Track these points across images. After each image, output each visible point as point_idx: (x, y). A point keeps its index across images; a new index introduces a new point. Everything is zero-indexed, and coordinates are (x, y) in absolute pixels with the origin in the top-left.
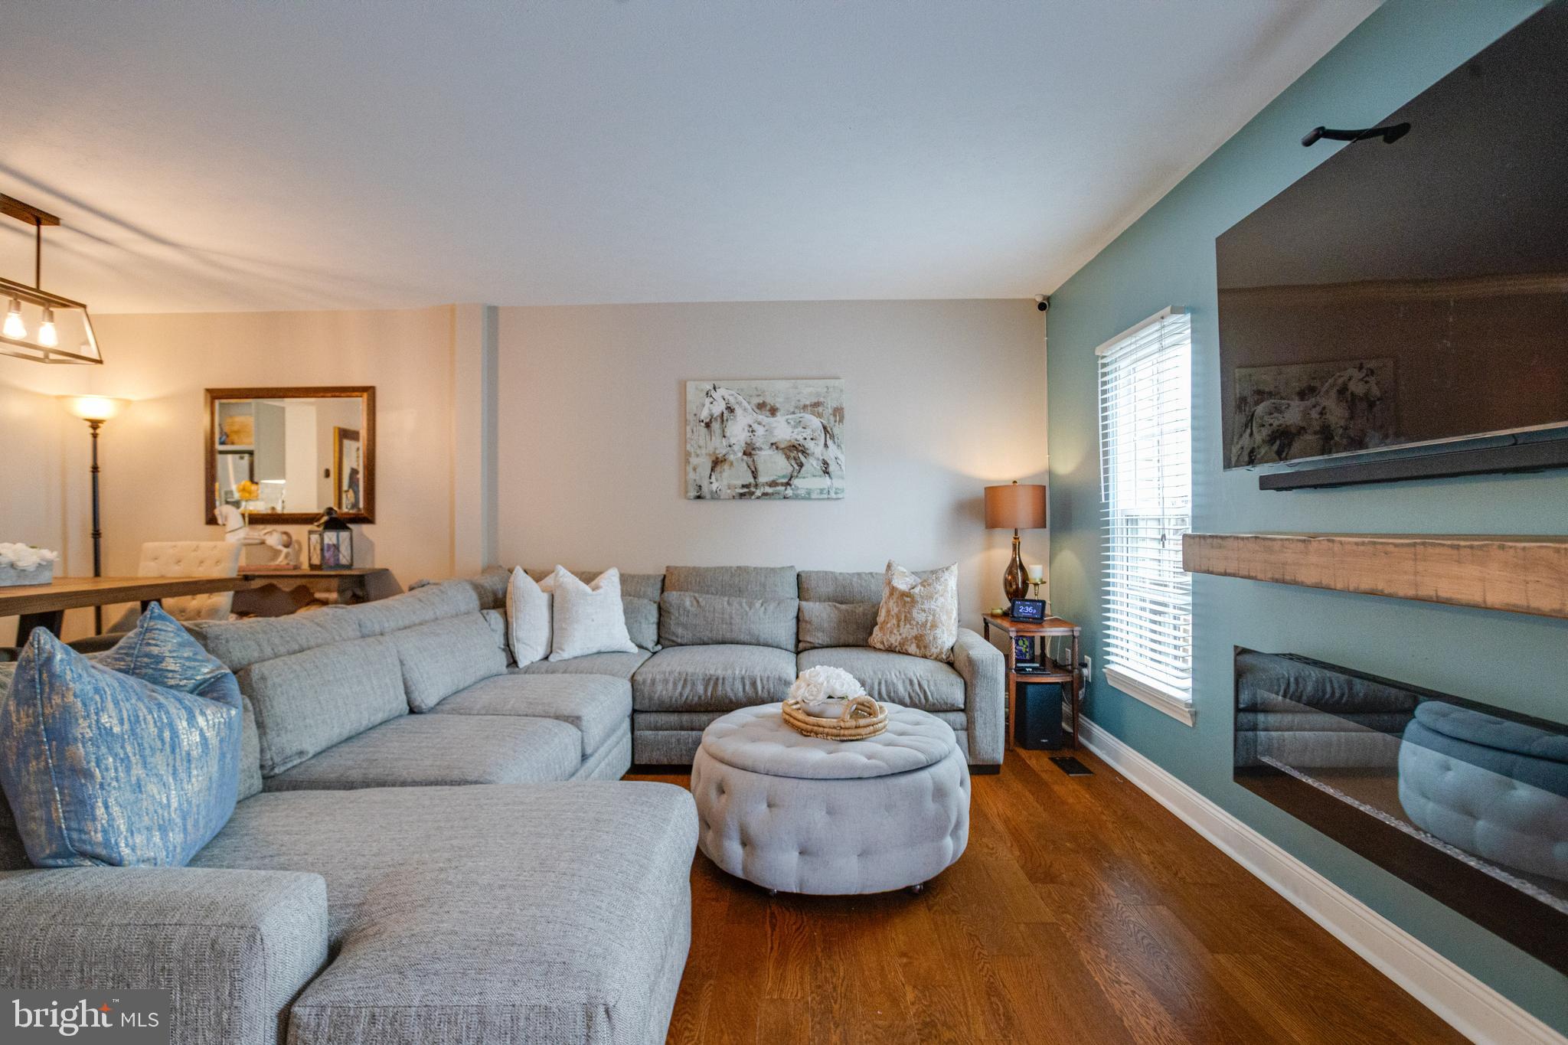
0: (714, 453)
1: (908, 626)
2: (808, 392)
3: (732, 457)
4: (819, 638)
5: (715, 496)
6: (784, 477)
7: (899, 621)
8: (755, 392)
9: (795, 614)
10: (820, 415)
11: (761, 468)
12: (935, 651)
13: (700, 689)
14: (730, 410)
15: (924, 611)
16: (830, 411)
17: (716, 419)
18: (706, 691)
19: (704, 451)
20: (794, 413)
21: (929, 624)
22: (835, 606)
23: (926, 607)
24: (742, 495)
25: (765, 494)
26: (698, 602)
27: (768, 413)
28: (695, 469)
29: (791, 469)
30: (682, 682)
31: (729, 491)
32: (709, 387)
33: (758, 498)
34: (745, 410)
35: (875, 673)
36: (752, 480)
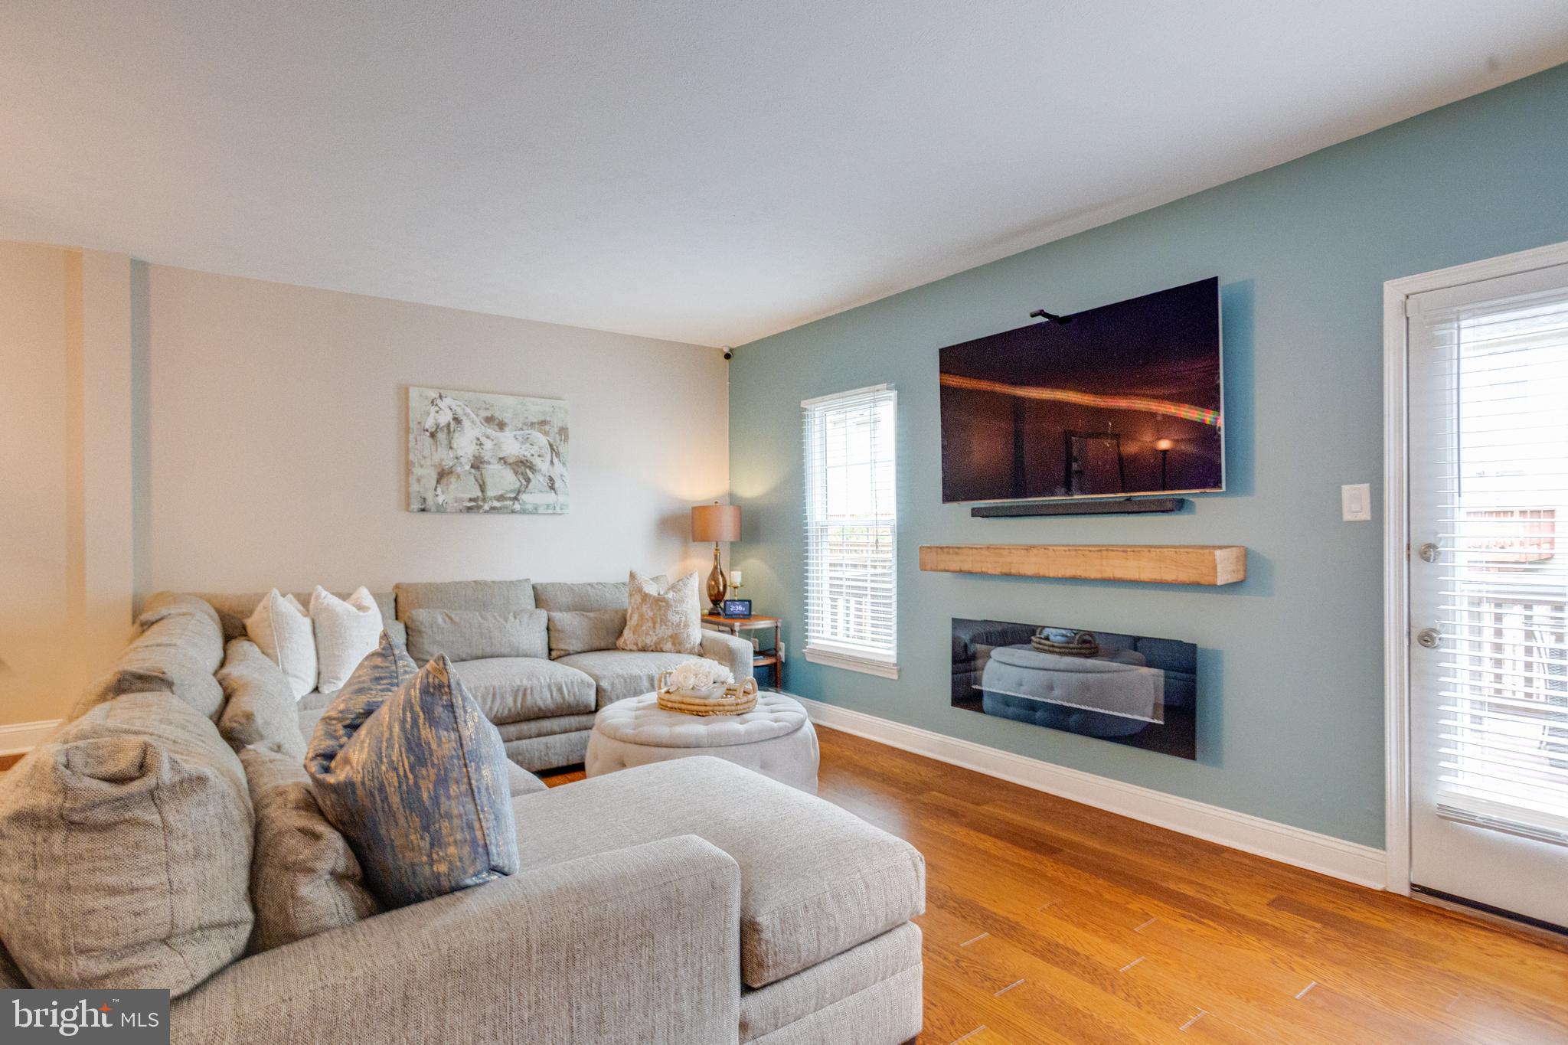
0: (440, 465)
1: (664, 627)
2: (536, 409)
3: (459, 469)
4: (575, 645)
5: (441, 509)
6: (512, 491)
7: (654, 623)
8: (484, 406)
9: (545, 625)
10: (546, 434)
11: (489, 482)
12: (688, 646)
13: (510, 701)
14: (457, 420)
15: (678, 613)
16: (556, 430)
17: (442, 429)
18: (515, 702)
19: (429, 462)
20: (522, 429)
21: (682, 624)
22: (583, 615)
23: (679, 609)
24: (469, 509)
25: (493, 508)
26: (451, 619)
27: (496, 427)
28: (418, 480)
29: (519, 483)
30: (490, 696)
31: (456, 504)
32: (434, 394)
33: (486, 512)
34: (473, 422)
36: (480, 494)
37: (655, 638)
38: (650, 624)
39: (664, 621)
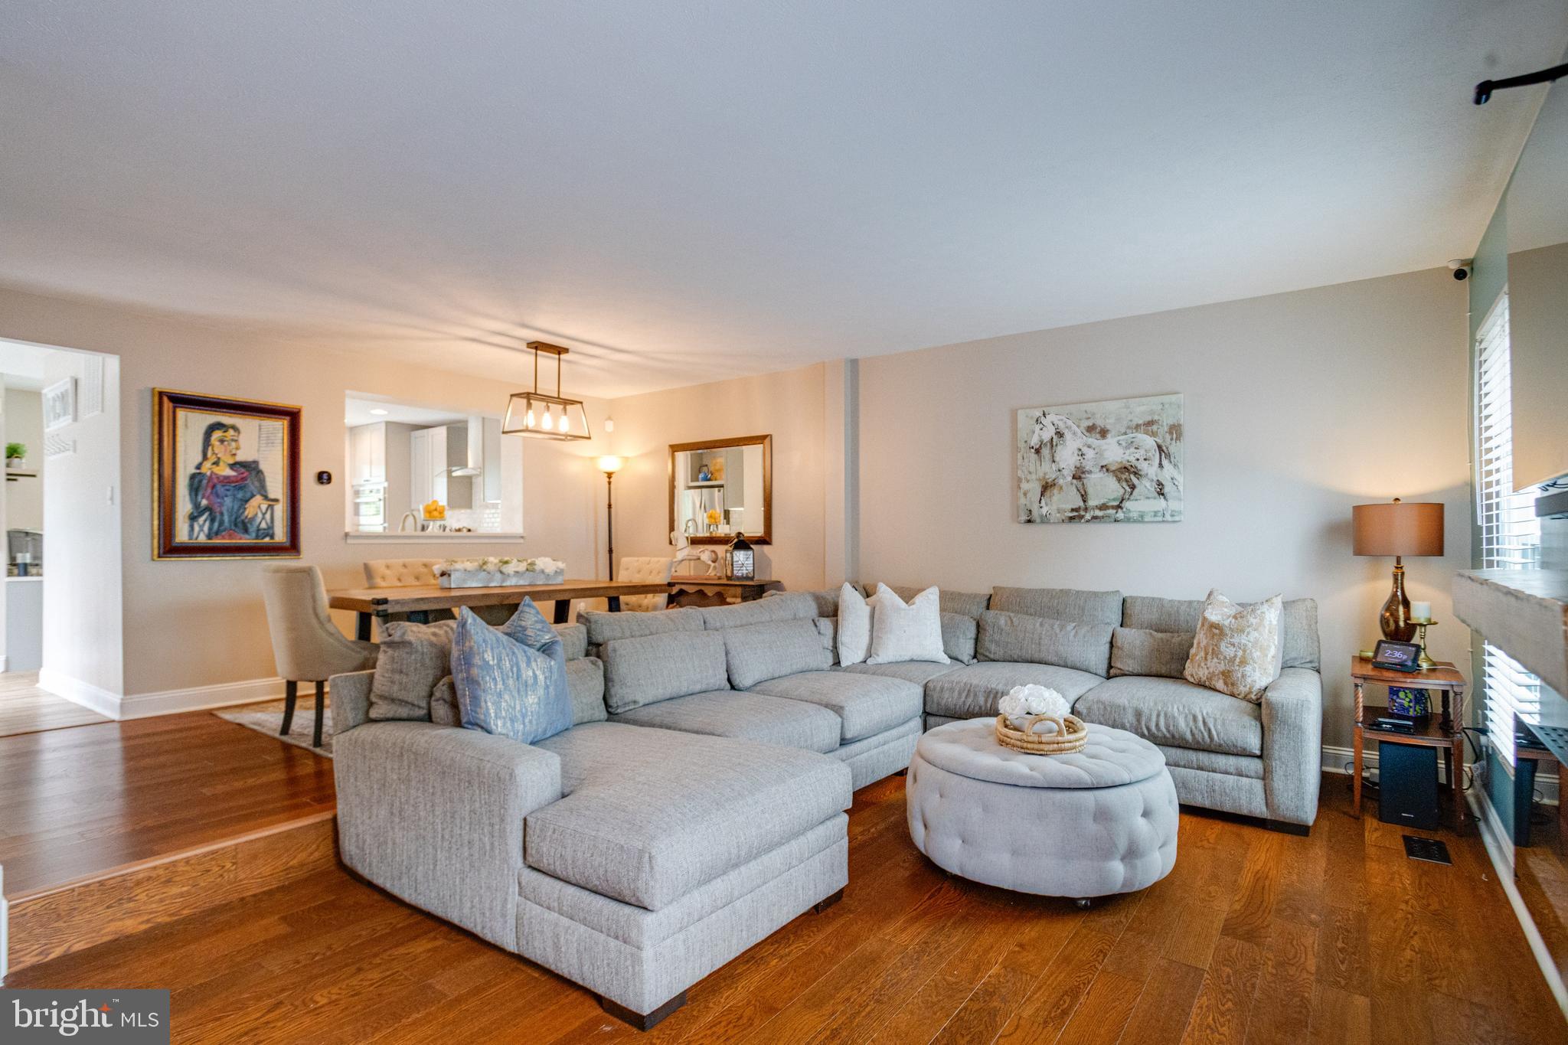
0: (1044, 478)
1: (1215, 660)
2: (1140, 411)
3: (1061, 482)
4: (1129, 665)
5: (1045, 520)
6: (1114, 500)
7: (1207, 654)
8: (1085, 416)
9: (1109, 639)
10: (1153, 434)
11: (1090, 491)
12: (1242, 689)
14: (1060, 434)
15: (1233, 645)
16: (1166, 429)
17: (1046, 444)
19: (1034, 477)
20: (1125, 434)
21: (1238, 660)
23: (1235, 640)
24: (1071, 519)
25: (1095, 518)
26: (1012, 621)
27: (1098, 436)
28: (1025, 494)
29: (1122, 491)
30: (966, 692)
31: (1058, 515)
32: (1038, 413)
33: (1088, 521)
34: (1074, 433)
35: (1156, 704)
36: (1082, 504)
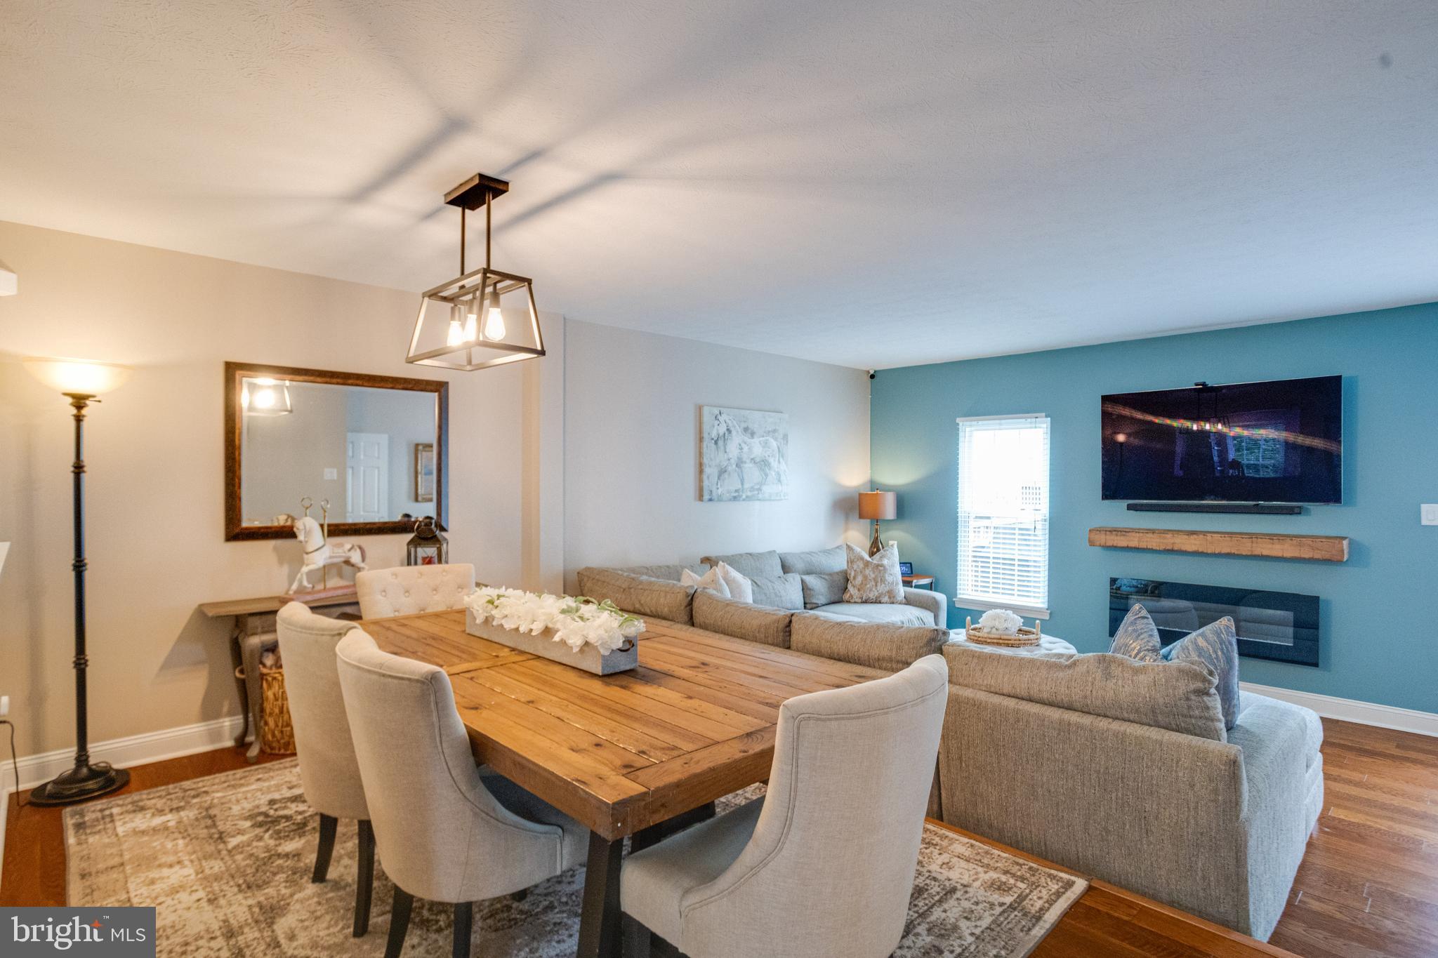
0: (720, 465)
2: (771, 421)
3: (730, 468)
8: (744, 419)
9: (801, 586)
14: (729, 431)
16: (781, 436)
17: (721, 437)
21: (891, 584)
22: (822, 578)
29: (762, 478)
31: (728, 495)
34: (737, 432)
36: (740, 486)
37: (876, 594)
38: (873, 583)
39: (883, 581)
